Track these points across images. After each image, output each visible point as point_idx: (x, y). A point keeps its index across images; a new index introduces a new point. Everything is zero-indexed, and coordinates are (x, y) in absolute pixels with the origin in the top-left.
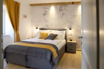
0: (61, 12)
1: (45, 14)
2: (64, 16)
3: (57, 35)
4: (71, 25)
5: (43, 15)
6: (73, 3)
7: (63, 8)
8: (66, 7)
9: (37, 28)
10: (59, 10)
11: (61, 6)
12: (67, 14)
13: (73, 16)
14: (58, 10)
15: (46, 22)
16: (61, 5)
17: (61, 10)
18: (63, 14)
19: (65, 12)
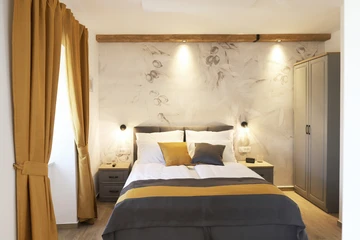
0: (215, 68)
1: (153, 75)
2: (223, 82)
3: (224, 147)
4: (246, 110)
5: (149, 77)
6: (258, 38)
7: (220, 53)
8: (229, 52)
9: (123, 127)
10: (208, 62)
11: (215, 48)
12: (234, 74)
13: (253, 81)
14: (204, 60)
15: (159, 104)
16: (214, 45)
17: (212, 60)
18: (219, 74)
19: (225, 66)
